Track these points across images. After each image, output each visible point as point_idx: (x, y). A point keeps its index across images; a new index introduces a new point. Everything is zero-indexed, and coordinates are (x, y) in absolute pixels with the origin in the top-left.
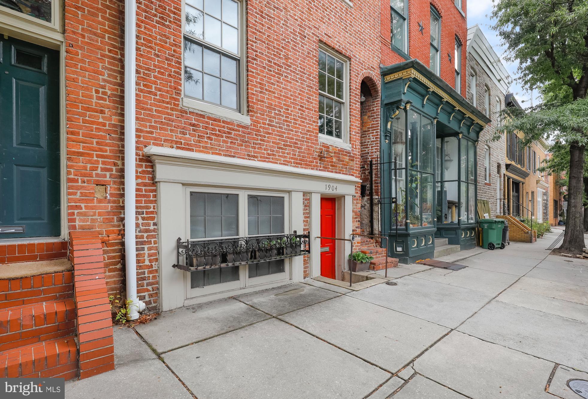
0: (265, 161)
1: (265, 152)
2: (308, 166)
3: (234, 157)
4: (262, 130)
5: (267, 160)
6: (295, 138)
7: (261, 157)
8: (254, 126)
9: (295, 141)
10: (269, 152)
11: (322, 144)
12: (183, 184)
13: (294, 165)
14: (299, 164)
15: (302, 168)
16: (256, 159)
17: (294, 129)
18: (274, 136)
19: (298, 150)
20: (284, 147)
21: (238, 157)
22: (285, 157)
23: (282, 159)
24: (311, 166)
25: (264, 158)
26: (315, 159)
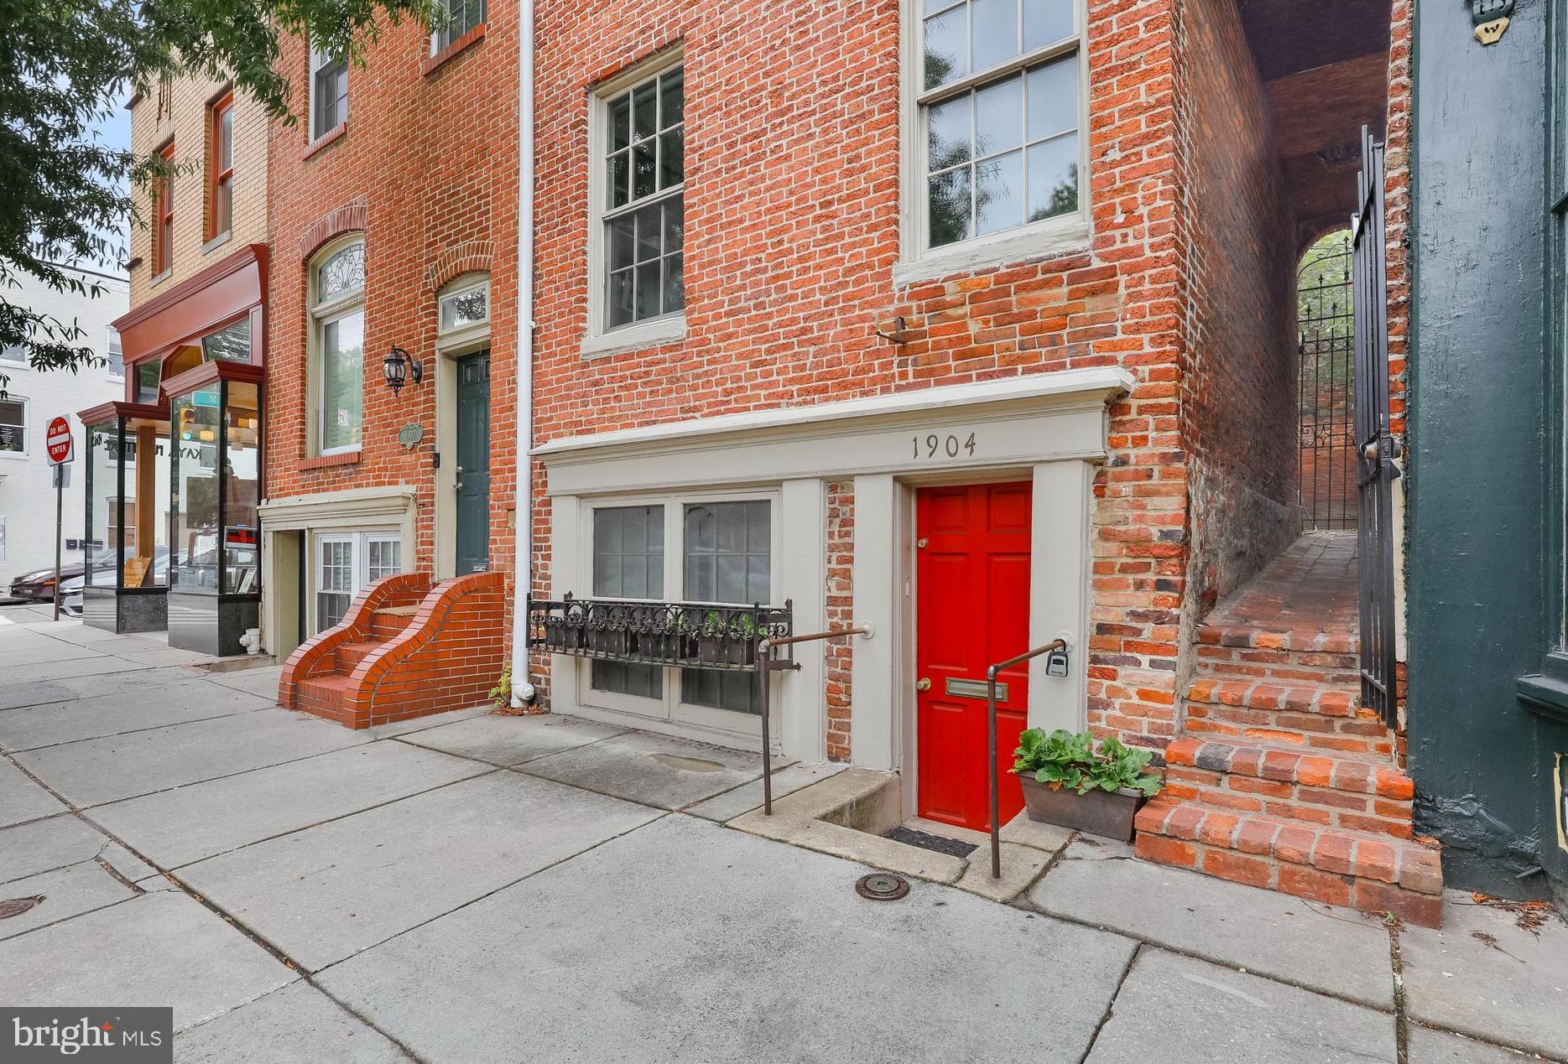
0: (718, 413)
1: (719, 389)
2: (845, 388)
3: (654, 422)
4: (711, 336)
5: (722, 408)
6: (801, 315)
7: (709, 405)
8: (695, 333)
9: (802, 325)
10: (729, 385)
11: (908, 290)
12: (581, 497)
13: (800, 399)
14: (816, 390)
15: (827, 400)
16: (697, 415)
17: (799, 291)
18: (740, 339)
19: (812, 349)
20: (768, 357)
21: (663, 421)
22: (771, 384)
23: (763, 393)
24: (861, 384)
25: (716, 404)
26: (878, 354)
